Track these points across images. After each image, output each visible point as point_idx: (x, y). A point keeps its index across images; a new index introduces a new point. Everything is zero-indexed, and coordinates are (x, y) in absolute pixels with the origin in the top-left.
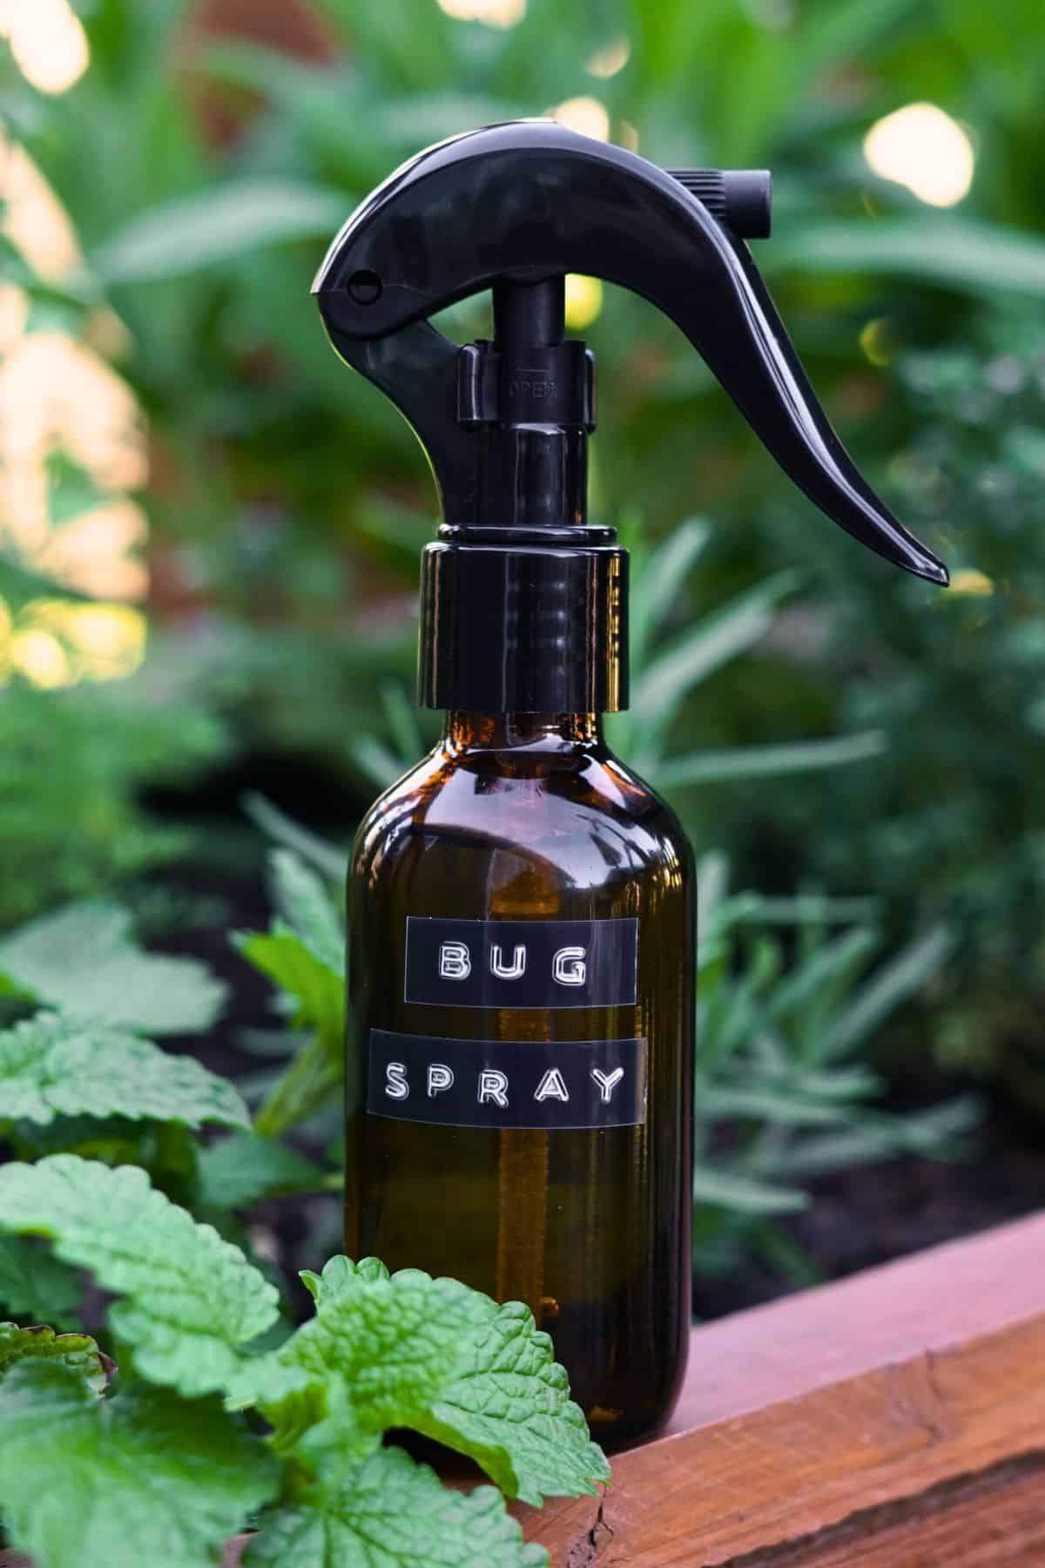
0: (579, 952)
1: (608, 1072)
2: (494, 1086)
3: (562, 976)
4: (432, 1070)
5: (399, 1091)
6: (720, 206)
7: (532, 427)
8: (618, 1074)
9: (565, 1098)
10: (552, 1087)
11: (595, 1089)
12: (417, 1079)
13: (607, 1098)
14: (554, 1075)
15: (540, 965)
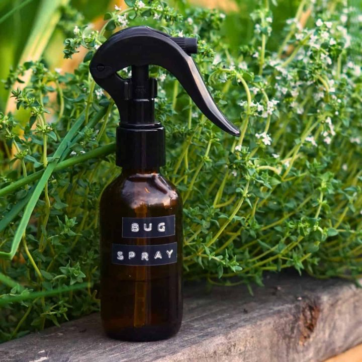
0: (163, 224)
1: (170, 251)
2: (145, 256)
3: (160, 230)
5: (121, 258)
6: (184, 47)
7: (141, 100)
8: (172, 251)
9: (161, 258)
10: (158, 255)
11: (167, 255)
12: (126, 255)
13: (170, 257)
14: (158, 252)
15: (155, 227)
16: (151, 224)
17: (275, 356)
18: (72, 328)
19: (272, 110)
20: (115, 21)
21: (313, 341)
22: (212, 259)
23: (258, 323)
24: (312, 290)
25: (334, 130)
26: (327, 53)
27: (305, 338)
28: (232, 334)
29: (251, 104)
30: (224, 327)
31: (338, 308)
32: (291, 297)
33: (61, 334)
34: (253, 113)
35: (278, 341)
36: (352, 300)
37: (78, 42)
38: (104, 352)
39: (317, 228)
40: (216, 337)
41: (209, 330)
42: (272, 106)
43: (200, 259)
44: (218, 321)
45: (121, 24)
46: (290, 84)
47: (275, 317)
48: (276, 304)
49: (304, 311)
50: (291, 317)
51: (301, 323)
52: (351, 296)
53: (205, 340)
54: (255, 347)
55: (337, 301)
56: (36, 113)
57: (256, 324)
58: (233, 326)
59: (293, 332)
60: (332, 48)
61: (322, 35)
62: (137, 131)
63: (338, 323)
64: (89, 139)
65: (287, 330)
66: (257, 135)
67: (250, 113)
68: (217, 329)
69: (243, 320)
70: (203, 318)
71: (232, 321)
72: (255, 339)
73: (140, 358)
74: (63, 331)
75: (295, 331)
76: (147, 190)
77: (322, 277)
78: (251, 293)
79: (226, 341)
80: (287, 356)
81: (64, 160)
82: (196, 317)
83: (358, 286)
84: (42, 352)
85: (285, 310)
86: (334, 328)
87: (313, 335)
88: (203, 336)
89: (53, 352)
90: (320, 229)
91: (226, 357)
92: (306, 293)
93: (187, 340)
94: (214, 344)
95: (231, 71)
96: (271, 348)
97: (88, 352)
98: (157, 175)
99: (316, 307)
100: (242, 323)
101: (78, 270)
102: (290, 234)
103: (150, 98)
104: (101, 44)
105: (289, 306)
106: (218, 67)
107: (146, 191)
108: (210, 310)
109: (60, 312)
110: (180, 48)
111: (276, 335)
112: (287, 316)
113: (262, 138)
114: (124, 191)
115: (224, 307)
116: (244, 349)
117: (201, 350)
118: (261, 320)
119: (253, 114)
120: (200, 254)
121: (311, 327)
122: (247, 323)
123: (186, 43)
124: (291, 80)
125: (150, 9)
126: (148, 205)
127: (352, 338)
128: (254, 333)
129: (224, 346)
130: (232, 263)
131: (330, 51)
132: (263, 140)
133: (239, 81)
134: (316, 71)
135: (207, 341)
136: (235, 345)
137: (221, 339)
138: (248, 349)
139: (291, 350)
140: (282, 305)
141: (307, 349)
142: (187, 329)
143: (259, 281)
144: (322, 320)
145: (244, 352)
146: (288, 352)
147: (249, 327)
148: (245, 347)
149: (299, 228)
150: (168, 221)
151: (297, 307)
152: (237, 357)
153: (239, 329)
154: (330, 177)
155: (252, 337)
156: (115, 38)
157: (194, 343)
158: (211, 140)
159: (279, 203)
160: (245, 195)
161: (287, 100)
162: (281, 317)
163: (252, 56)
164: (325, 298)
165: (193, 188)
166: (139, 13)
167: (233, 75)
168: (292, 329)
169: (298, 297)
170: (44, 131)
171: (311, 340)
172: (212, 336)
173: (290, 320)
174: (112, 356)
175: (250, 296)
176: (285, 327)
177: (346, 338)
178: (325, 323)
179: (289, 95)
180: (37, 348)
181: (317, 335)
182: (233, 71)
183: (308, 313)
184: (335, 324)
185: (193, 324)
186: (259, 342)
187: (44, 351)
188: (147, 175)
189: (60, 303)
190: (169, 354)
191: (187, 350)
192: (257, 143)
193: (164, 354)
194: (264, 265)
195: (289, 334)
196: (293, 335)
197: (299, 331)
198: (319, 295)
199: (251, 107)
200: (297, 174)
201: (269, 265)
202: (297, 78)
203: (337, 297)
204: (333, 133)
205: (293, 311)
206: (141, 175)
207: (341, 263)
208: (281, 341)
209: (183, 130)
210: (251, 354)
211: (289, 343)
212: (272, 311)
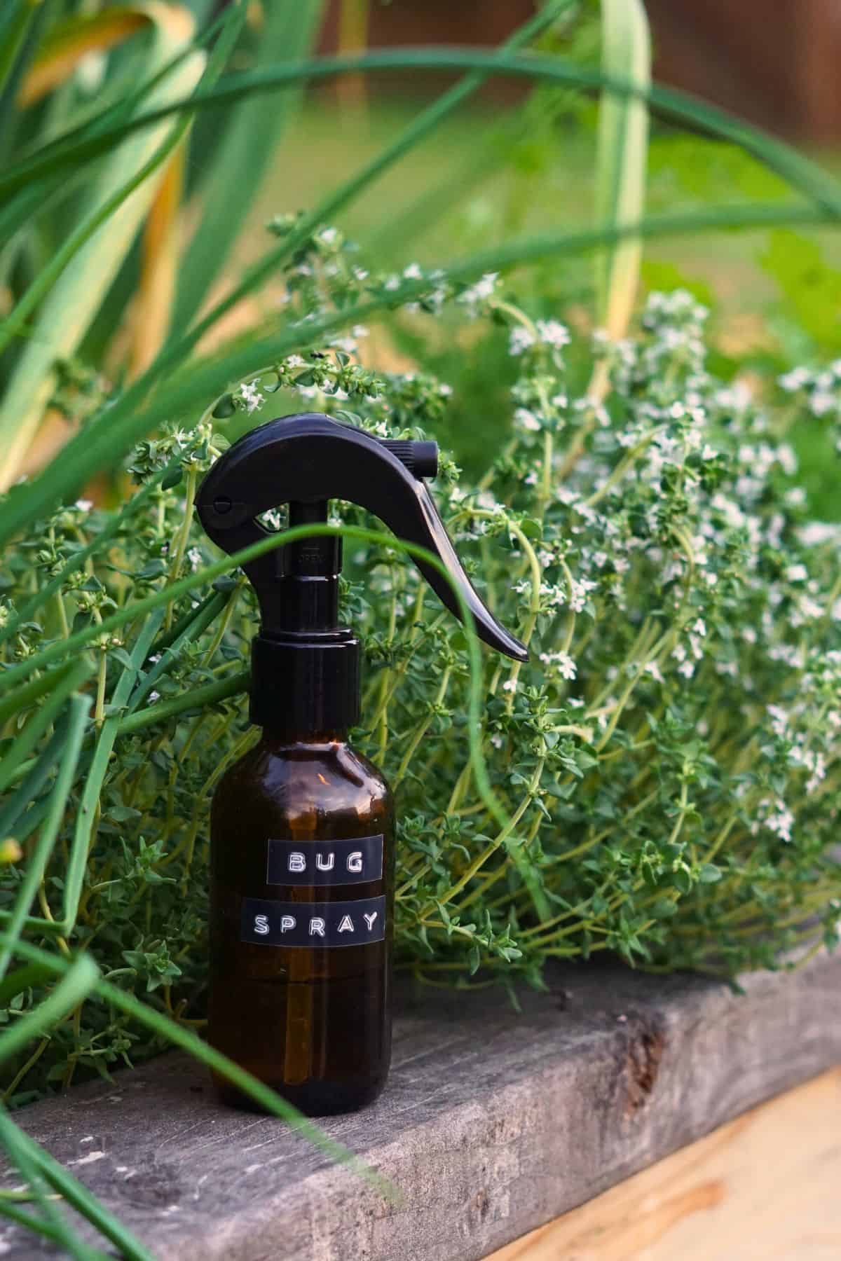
0: (359, 854)
1: (370, 915)
2: (318, 926)
3: (352, 868)
4: (284, 919)
5: (264, 930)
6: (410, 462)
7: (311, 578)
8: (375, 915)
9: (352, 930)
10: (347, 925)
11: (365, 923)
12: (274, 923)
13: (370, 928)
14: (347, 918)
15: (341, 863)
16: (332, 856)
17: (578, 1146)
18: (138, 1085)
19: (582, 601)
20: (235, 396)
21: (651, 1112)
22: (455, 933)
23: (547, 1073)
24: (642, 999)
25: (700, 647)
26: (698, 478)
27: (636, 1105)
28: (496, 1100)
29: (542, 589)
30: (476, 1084)
31: (698, 1039)
32: (601, 1015)
33: (118, 1099)
34: (544, 608)
35: (584, 1113)
36: (725, 1021)
37: (166, 449)
38: (226, 1142)
39: (680, 865)
40: (464, 1105)
41: (445, 1090)
42: (582, 593)
43: (423, 932)
44: (457, 1068)
45: (246, 403)
46: (611, 545)
47: (580, 1061)
48: (574, 1031)
49: (632, 1047)
50: (610, 1061)
51: (627, 1072)
52: (724, 1013)
53: (442, 1112)
54: (540, 1129)
55: (697, 1023)
56: (90, 607)
57: (542, 1075)
58: (494, 1082)
59: (612, 1094)
60: (707, 466)
61: (687, 438)
62: (302, 646)
63: (699, 1071)
64: (192, 665)
65: (602, 1090)
66: (543, 657)
67: (538, 608)
68: (460, 1087)
69: (512, 1066)
70: (422, 1063)
71: (489, 1069)
72: (541, 1109)
73: (313, 1154)
74: (121, 1090)
75: (617, 1091)
76: (322, 778)
77: (658, 969)
78: (515, 1003)
79: (485, 1116)
80: (601, 1146)
81: (136, 710)
82: (407, 1061)
83: (736, 990)
84: (87, 1139)
85: (597, 1044)
86: (690, 1083)
87: (651, 1099)
88: (436, 1104)
89: (113, 1139)
90: (685, 866)
91: (485, 1150)
92: (632, 1006)
93: (402, 1114)
94: (463, 1121)
95: (496, 515)
96: (571, 1129)
97: (191, 1140)
98: (342, 746)
99: (656, 1035)
100: (511, 1075)
101: (164, 957)
102: (617, 876)
103: (329, 575)
104: (220, 454)
105: (605, 1035)
106: (464, 506)
107: (320, 782)
108: (433, 1044)
109: (114, 1049)
110: (401, 464)
111: (582, 1100)
112: (601, 1058)
113: (557, 663)
114: (268, 781)
115: (461, 1038)
116: (520, 1132)
117: (436, 1135)
118: (551, 1068)
119: (546, 611)
120: (422, 920)
121: (647, 1081)
122: (523, 1074)
123: (414, 454)
124: (615, 536)
125: (313, 370)
126: (323, 811)
127: (723, 1105)
128: (539, 1097)
129: (481, 1125)
130: (501, 941)
131: (703, 472)
132: (561, 669)
133: (512, 536)
134: (675, 517)
135: (448, 1115)
136: (502, 1125)
137: (476, 1109)
138: (528, 1133)
139: (608, 1135)
140: (588, 1033)
141: (638, 1129)
142: (396, 1086)
143: (538, 981)
144: (668, 1064)
145: (521, 1137)
146: (602, 1138)
147: (528, 1082)
148: (522, 1128)
149: (641, 866)
150: (370, 848)
151: (620, 1037)
152: (506, 1151)
153: (510, 1087)
154: (701, 751)
155: (536, 1106)
156: (250, 442)
157: (420, 1120)
158: (450, 668)
159: (581, 808)
160: (533, 790)
161: (605, 579)
162: (591, 1061)
163: (522, 482)
164: (674, 1018)
165: (406, 774)
166: (286, 378)
167: (500, 523)
168: (612, 1086)
169: (619, 1015)
170: (104, 648)
171: (646, 1109)
172: (457, 1105)
173: (607, 1067)
174: (249, 1149)
175: (514, 1012)
176: (599, 1081)
177: (713, 1103)
178: (673, 1072)
179: (609, 569)
180: (73, 1132)
181: (658, 1099)
182: (501, 516)
183: (641, 1051)
184: (692, 1074)
185: (404, 1076)
186: (549, 1116)
187: (90, 1138)
188: (320, 747)
189: (111, 1029)
190: (374, 1146)
191: (408, 1136)
192: (546, 675)
193: (363, 1145)
194: (548, 945)
195: (606, 1097)
196: (613, 1101)
197: (624, 1089)
198: (661, 1009)
199: (542, 596)
200: (628, 743)
201: (558, 944)
202: (629, 532)
203: (699, 1015)
204: (698, 654)
205: (614, 1046)
206: (309, 747)
207: (700, 939)
208: (590, 1113)
209: (389, 645)
210: (534, 1143)
211: (605, 1117)
212: (568, 1047)
